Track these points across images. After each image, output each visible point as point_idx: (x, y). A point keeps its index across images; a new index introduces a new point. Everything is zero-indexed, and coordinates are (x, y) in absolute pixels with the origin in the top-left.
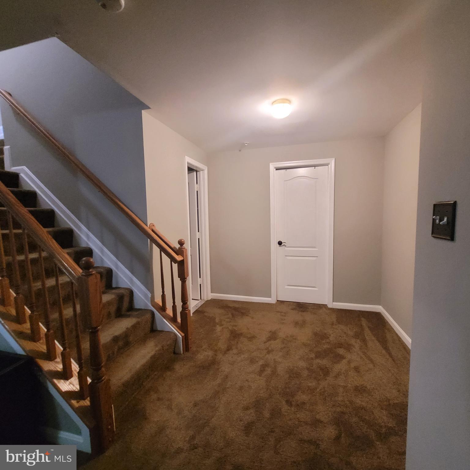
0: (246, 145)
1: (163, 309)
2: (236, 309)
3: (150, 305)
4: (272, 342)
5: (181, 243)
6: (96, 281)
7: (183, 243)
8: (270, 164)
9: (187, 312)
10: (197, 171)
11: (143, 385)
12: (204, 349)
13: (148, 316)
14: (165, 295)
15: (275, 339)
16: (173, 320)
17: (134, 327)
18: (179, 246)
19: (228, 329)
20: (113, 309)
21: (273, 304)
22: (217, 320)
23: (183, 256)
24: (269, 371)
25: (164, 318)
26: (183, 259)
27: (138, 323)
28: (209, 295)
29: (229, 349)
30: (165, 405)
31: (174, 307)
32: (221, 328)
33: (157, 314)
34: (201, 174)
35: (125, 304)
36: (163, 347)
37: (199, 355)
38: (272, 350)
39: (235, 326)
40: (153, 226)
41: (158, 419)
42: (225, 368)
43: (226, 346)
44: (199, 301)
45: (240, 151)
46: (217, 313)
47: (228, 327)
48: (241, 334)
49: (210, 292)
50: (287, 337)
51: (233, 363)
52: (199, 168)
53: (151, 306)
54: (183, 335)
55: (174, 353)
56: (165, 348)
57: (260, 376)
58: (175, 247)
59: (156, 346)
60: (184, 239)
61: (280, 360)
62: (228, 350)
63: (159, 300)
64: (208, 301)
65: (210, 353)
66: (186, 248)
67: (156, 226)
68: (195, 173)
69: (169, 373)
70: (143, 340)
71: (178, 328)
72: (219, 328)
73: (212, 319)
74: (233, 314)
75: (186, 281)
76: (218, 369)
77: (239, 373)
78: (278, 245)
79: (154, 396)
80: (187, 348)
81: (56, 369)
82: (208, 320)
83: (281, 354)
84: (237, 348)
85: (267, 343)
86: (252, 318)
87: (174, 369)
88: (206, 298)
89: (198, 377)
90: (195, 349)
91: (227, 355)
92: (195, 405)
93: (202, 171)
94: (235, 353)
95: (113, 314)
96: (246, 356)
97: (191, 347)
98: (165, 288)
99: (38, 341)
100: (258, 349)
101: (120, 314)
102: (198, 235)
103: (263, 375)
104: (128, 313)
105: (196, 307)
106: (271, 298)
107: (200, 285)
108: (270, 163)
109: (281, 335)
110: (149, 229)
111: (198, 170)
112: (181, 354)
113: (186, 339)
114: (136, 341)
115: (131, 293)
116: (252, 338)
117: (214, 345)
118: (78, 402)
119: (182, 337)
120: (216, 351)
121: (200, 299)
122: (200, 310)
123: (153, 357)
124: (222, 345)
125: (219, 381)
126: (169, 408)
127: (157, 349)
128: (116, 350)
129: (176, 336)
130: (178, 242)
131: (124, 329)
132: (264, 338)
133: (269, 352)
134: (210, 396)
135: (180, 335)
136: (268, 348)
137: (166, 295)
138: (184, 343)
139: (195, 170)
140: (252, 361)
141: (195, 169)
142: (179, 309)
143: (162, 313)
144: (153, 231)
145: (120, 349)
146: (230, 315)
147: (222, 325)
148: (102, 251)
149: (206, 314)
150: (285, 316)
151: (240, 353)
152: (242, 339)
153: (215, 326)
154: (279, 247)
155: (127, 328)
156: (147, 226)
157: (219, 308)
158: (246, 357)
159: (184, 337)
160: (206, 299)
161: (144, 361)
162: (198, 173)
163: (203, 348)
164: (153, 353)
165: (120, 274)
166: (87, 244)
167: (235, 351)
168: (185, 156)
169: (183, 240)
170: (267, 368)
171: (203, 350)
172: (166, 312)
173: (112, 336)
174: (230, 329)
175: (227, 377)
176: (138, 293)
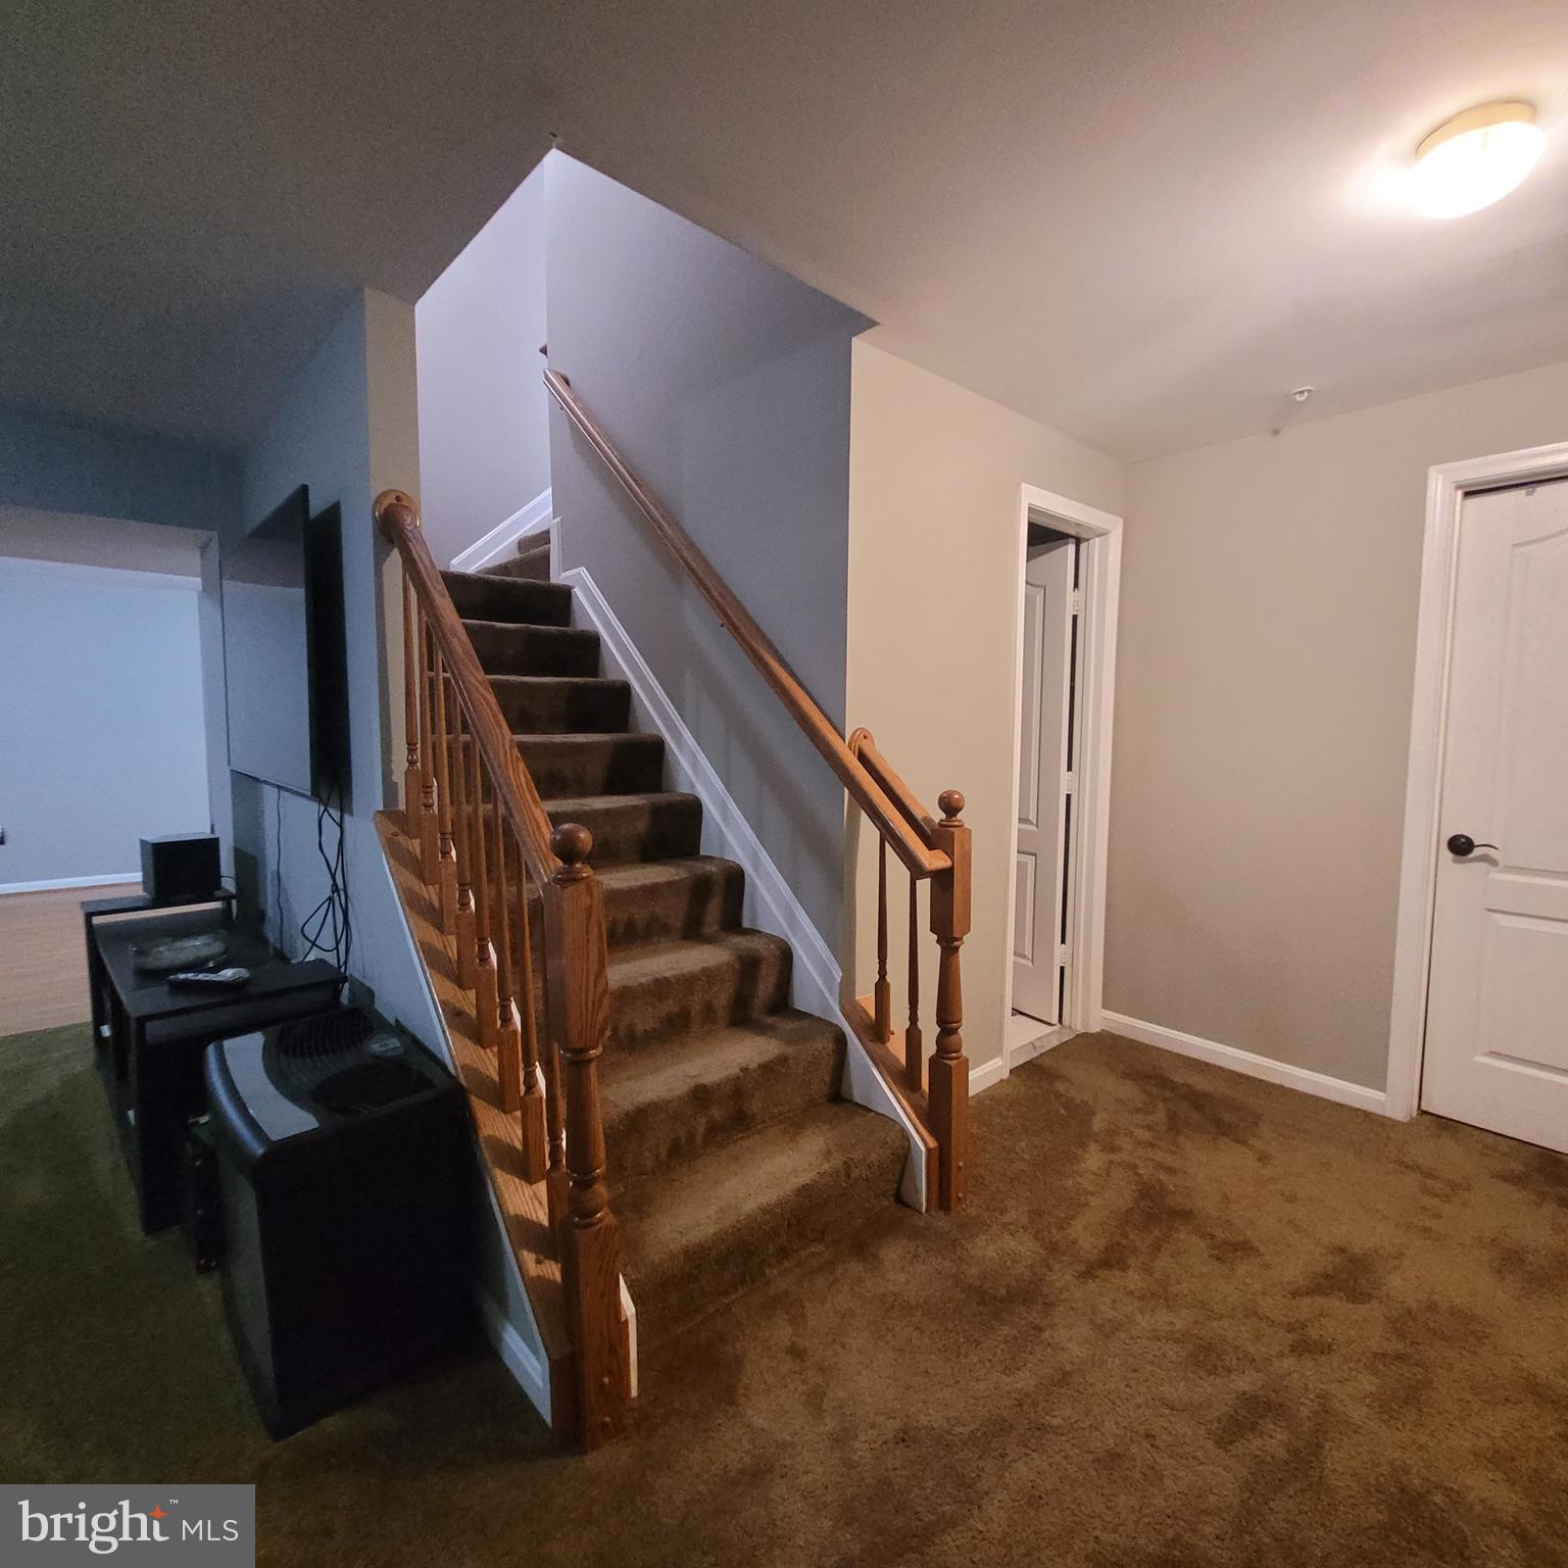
0: (1299, 402)
1: (876, 1031)
2: (1197, 1100)
3: (837, 1009)
4: (1336, 1304)
5: (950, 806)
6: (588, 904)
7: (954, 805)
8: (1433, 472)
9: (952, 1063)
10: (1078, 541)
11: (764, 1275)
12: (1009, 1224)
13: (823, 1045)
14: (889, 985)
15: (1358, 1296)
16: (906, 1079)
17: (767, 1069)
18: (944, 816)
19: (1136, 1174)
20: (722, 997)
21: (1394, 1124)
22: (1098, 1123)
23: (951, 855)
24: (1274, 1441)
25: (876, 1065)
26: (949, 863)
27: (782, 1060)
28: (1092, 1015)
29: (1112, 1258)
30: (805, 1382)
31: (913, 1036)
32: (1105, 1157)
33: (855, 1046)
34: (1093, 549)
35: (761, 986)
36: (847, 1166)
37: (981, 1241)
38: (1325, 1349)
39: (1171, 1171)
40: (865, 737)
41: (766, 1426)
42: (1071, 1340)
43: (1102, 1243)
44: (1053, 1028)
45: (1276, 432)
46: (1105, 1091)
47: (1136, 1167)
48: (1186, 1215)
49: (1100, 1005)
50: (1433, 1307)
51: (1106, 1330)
52: (1089, 528)
53: (840, 1014)
54: (933, 1144)
55: (899, 1199)
56: (855, 1173)
57: (1220, 1443)
58: (928, 820)
59: (827, 1154)
60: (960, 791)
61: (1357, 1413)
62: (1106, 1264)
63: (866, 996)
64: (1085, 1035)
65: (1025, 1247)
66: (966, 826)
67: (876, 741)
68: (1071, 548)
69: (856, 1268)
70: (795, 1124)
71: (915, 1112)
72: (1094, 1159)
73: (1080, 1113)
74: (1172, 1117)
75: (957, 948)
76: (1041, 1329)
77: (1122, 1387)
78: (1450, 855)
79: (782, 1332)
80: (943, 1197)
81: (512, 1141)
82: (1063, 1112)
83: (1368, 1383)
84: (1147, 1270)
85: (1307, 1300)
86: (1263, 1158)
87: (876, 1256)
88: (1079, 1020)
89: (950, 1326)
90: (972, 1211)
91: (1092, 1285)
92: (905, 1438)
93: (1099, 536)
94: (1132, 1288)
95: (722, 1013)
96: (1181, 1320)
97: (959, 1199)
98: (887, 961)
99: (489, 1047)
100: (1252, 1313)
101: (741, 1017)
102: (1065, 782)
103: (1239, 1448)
104: (770, 1020)
105: (1035, 1048)
106: (1384, 1091)
107: (1062, 969)
108: (1429, 466)
109: (1402, 1285)
110: (848, 750)
111: (1084, 535)
112: (921, 1213)
113: (941, 1160)
114: (773, 1118)
115: (786, 956)
116: (1232, 1249)
117: (1053, 1220)
118: (538, 1262)
119: (929, 1150)
120: (1053, 1249)
121: (1055, 1020)
122: (1046, 1062)
123: (804, 1191)
124: (1086, 1235)
125: (1025, 1380)
126: (815, 1401)
127: (826, 1167)
128: (701, 1130)
129: (908, 1140)
130: (940, 799)
131: (735, 1071)
132: (1294, 1272)
133: (1305, 1347)
134: (973, 1427)
135: (921, 1142)
136: (1304, 1327)
137: (891, 987)
138: (935, 1177)
139: (1072, 537)
140: (1206, 1356)
141: (1072, 532)
142: (929, 1048)
143: (871, 1045)
144: (862, 758)
145: (712, 1129)
146: (1160, 1116)
147: (1113, 1150)
148: (724, 811)
149: (1060, 1086)
150: (1448, 1199)
151: (1159, 1296)
152: (1183, 1235)
153: (1083, 1145)
154: (1455, 861)
155: (744, 1070)
156: (844, 740)
157: (1125, 1075)
158: (1179, 1325)
159: (937, 1154)
160: (1080, 1028)
161: (769, 1197)
162: (1083, 546)
163: (1007, 1218)
164: (805, 1178)
165: (763, 890)
166: (693, 786)
167: (1133, 1279)
168: (1018, 485)
169: (958, 793)
170: (1268, 1425)
171: (1005, 1226)
172: (888, 1044)
173: (692, 1083)
174: (1140, 1176)
175: (1064, 1377)
176: (805, 959)
